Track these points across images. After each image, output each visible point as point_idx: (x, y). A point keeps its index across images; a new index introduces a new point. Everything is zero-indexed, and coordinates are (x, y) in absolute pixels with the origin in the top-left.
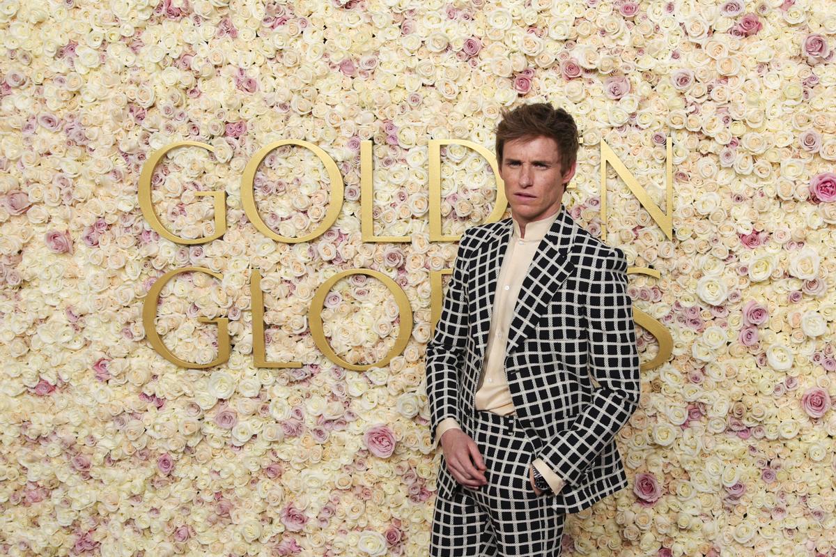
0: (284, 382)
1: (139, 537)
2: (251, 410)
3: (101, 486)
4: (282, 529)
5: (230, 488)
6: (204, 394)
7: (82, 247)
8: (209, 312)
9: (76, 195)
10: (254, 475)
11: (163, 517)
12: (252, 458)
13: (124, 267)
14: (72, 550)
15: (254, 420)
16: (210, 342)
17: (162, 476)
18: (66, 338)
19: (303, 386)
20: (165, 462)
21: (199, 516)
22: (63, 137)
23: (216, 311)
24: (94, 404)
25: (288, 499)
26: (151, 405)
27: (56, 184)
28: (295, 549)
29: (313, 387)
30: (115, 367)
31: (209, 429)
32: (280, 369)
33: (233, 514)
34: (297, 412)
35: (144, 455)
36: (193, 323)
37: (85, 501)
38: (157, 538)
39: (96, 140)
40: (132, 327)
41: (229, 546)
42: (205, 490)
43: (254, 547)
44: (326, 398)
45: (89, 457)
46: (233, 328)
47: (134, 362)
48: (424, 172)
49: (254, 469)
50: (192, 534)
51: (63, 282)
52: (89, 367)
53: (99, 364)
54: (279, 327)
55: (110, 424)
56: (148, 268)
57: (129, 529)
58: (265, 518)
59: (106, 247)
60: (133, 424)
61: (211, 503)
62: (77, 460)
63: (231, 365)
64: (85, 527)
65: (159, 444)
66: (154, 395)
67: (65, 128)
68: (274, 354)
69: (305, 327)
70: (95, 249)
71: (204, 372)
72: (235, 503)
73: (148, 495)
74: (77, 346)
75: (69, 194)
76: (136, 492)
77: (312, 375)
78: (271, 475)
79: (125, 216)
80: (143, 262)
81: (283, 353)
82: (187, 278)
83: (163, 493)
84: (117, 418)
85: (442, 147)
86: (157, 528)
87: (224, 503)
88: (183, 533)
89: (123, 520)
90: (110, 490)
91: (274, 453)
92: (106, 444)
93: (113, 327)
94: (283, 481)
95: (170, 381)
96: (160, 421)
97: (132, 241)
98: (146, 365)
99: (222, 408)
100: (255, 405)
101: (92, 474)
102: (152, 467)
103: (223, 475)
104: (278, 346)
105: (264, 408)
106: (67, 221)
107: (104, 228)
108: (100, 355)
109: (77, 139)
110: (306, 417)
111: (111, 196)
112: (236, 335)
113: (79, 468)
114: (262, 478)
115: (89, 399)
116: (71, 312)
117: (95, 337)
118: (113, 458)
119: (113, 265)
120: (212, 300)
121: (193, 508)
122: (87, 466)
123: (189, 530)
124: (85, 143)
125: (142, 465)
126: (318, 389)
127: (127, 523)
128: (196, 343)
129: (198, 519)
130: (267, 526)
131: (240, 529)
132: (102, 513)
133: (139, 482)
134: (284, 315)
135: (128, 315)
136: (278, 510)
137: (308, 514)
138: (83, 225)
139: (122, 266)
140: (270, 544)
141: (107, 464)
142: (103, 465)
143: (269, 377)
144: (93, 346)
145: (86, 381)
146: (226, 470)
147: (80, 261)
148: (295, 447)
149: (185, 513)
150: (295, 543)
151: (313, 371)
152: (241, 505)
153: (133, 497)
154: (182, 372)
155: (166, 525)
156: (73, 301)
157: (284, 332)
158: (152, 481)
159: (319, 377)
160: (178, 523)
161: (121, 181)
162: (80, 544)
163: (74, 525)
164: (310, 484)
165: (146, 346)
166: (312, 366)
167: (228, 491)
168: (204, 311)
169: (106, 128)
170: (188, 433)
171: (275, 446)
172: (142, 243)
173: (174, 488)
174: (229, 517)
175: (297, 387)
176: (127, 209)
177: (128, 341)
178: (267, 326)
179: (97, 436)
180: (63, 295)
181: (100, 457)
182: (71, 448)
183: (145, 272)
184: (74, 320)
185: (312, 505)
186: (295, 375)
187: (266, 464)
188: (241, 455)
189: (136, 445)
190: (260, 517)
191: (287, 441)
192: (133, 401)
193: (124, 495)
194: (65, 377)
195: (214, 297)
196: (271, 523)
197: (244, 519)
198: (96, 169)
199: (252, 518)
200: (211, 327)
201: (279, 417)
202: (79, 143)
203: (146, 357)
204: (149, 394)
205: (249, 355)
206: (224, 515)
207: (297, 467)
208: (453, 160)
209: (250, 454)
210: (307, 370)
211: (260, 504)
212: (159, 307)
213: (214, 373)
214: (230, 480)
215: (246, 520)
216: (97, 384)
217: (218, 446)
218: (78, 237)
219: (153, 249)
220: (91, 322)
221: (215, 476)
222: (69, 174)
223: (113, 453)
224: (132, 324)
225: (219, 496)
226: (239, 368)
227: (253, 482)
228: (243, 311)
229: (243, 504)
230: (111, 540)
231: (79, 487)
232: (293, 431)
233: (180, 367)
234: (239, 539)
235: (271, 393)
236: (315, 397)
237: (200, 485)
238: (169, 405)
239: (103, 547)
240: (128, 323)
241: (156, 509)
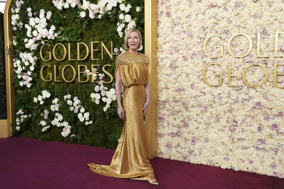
0: (235, 90)
1: (198, 124)
2: (226, 97)
3: (190, 112)
4: (231, 125)
5: (220, 114)
6: (215, 92)
7: (189, 59)
8: (218, 73)
9: (189, 48)
10: (226, 111)
11: (203, 120)
12: (225, 108)
13: (199, 64)
14: (183, 126)
15: (227, 99)
16: (217, 80)
17: (204, 111)
18: (185, 79)
19: (239, 91)
20: (205, 107)
21: (212, 120)
22: (187, 35)
23: (220, 73)
24: (190, 94)
25: (233, 118)
26: (203, 95)
27: (185, 45)
28: (235, 129)
29: (242, 92)
30: (196, 85)
31: (216, 101)
32: (234, 87)
33: (220, 120)
34: (237, 97)
35: (200, 106)
36: (214, 76)
37: (186, 115)
38: (202, 125)
39: (194, 35)
40: (200, 77)
41: (218, 128)
42: (214, 114)
43: (225, 128)
44: (245, 94)
45: (188, 106)
46: (224, 77)
47: (200, 85)
48: (273, 41)
49: (226, 110)
50: (210, 124)
51: (185, 67)
52: (189, 85)
53: (192, 85)
54: (234, 77)
55: (193, 98)
56: (204, 64)
57: (195, 122)
58: (227, 122)
59: (195, 59)
60: (198, 98)
61: (215, 118)
62: (185, 106)
63: (222, 86)
64: (186, 121)
65: (204, 103)
66: (204, 92)
67: (187, 33)
68: (233, 83)
69: (241, 77)
70: (193, 59)
71: (216, 87)
72: (220, 118)
73: (200, 115)
74: (187, 81)
75: (188, 47)
76: (198, 114)
77: (242, 89)
78: (230, 112)
79: (200, 52)
80: (203, 62)
81: (235, 83)
82: (213, 66)
83: (204, 114)
84: (195, 97)
85: (279, 34)
86: (202, 122)
87: (218, 117)
88: (208, 124)
89: (194, 120)
90: (192, 113)
91: (231, 107)
92: (192, 103)
93: (195, 77)
94: (232, 113)
95: (208, 89)
96: (205, 98)
97: (201, 58)
98: (202, 85)
99: (219, 96)
100: (227, 95)
101: (188, 109)
102: (202, 108)
103: (218, 111)
104: (234, 82)
105: (229, 96)
106: (187, 53)
107: (195, 55)
108: (192, 83)
109: (190, 35)
110: (239, 98)
111: (197, 48)
112: (224, 79)
113: (186, 108)
114: (227, 112)
115: (189, 92)
116: (186, 73)
117: (191, 79)
118: (193, 106)
119: (196, 63)
120: (218, 70)
121: (210, 118)
122: (187, 108)
123: (209, 123)
124: (192, 36)
125: (200, 108)
126: (243, 92)
127: (195, 121)
128: (214, 81)
129: (212, 121)
130: (228, 124)
131: (221, 124)
132: (190, 118)
133: (199, 112)
134: (236, 74)
135: (199, 74)
136: (231, 120)
137: (238, 121)
138: (190, 54)
139: (198, 63)
140: (228, 128)
141: (192, 107)
142: (191, 108)
143: (231, 89)
144: (191, 81)
145: (189, 89)
146: (219, 110)
147: (189, 62)
148: (236, 105)
149: (209, 119)
150: (235, 128)
151: (242, 88)
152: (222, 118)
153: (197, 115)
154: (210, 87)
155: (204, 122)
156: (187, 71)
157: (235, 79)
158: (202, 111)
159: (243, 89)
160: (207, 121)
161: (199, 44)
162: (185, 125)
163: (183, 120)
164: (239, 114)
165: (203, 81)
166: (242, 86)
167: (219, 115)
168: (217, 73)
169: (196, 33)
170: (211, 101)
171: (231, 105)
172: (203, 58)
173: (206, 114)
174: (219, 121)
175: (238, 91)
176: (200, 50)
177: (199, 80)
178: (231, 77)
179: (190, 101)
180: (185, 70)
181: (190, 106)
182: (184, 103)
183: (203, 65)
184: (186, 75)
185: (240, 119)
186: (237, 88)
187: (229, 109)
188: (223, 107)
189: (199, 103)
190: (226, 121)
191: (234, 104)
192: (199, 93)
193: (195, 114)
194: (184, 88)
195: (219, 70)
196: (229, 123)
197: (222, 122)
198: (194, 42)
199: (225, 122)
200: (218, 77)
201: (233, 98)
202: (191, 36)
203: (202, 84)
204: (203, 92)
205: (226, 84)
206: (218, 120)
207: (236, 110)
208: (282, 37)
209: (225, 107)
210: (241, 87)
211: (227, 118)
212: (206, 72)
213: (218, 88)
214: (220, 112)
215: (223, 122)
216: (191, 89)
217: (218, 104)
218: (189, 57)
219: (205, 59)
220: (191, 75)
221: (216, 111)
222: (188, 43)
223: (193, 105)
224: (200, 76)
225: (217, 116)
226: (224, 86)
227: (225, 113)
228: (226, 73)
229: (223, 118)
230: (191, 124)
231: (185, 112)
232: (236, 102)
233: (210, 86)
234: (221, 126)
235: (231, 93)
236: (242, 94)
237: (213, 113)
238: (207, 95)
239: (190, 126)
240: (199, 76)
241: (202, 118)
